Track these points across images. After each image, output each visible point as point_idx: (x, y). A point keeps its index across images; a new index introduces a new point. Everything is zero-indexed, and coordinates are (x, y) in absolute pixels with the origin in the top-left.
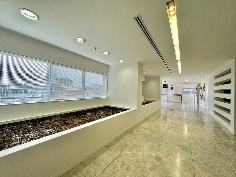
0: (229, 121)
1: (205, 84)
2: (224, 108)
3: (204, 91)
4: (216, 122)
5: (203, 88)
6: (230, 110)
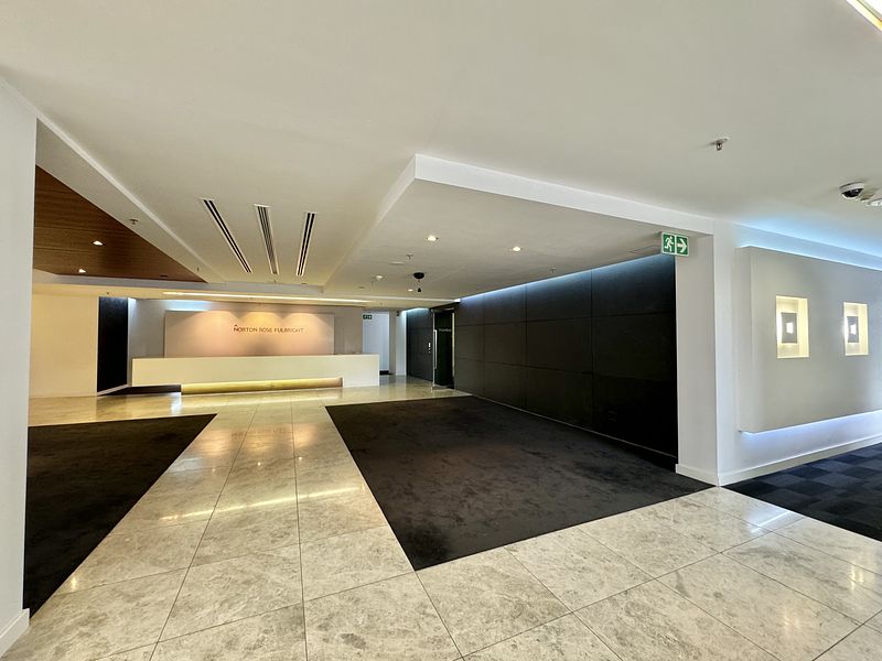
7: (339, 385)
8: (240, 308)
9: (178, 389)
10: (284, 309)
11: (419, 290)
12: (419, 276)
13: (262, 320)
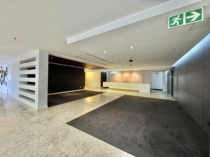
0: (34, 100)
1: (7, 68)
2: (28, 90)
3: (6, 75)
4: (22, 105)
5: (5, 72)
6: (34, 91)
7: (138, 91)
8: (122, 72)
9: (108, 88)
10: (131, 72)
11: (131, 65)
12: (131, 61)
13: (126, 75)
